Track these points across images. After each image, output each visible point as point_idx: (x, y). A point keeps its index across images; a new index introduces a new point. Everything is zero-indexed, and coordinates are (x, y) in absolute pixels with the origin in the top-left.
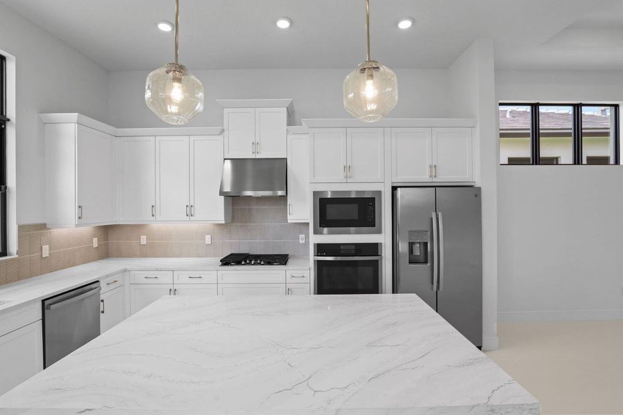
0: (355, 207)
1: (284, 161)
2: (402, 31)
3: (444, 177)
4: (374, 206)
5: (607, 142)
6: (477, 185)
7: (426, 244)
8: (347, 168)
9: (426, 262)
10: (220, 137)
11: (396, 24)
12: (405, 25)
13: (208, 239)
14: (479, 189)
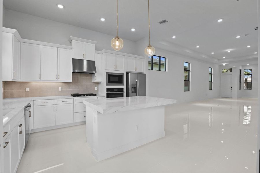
0: (117, 78)
1: (94, 62)
2: (132, 31)
3: (138, 71)
4: (122, 77)
5: (164, 67)
6: (144, 73)
7: (135, 88)
8: (116, 66)
9: (135, 93)
10: (71, 50)
11: (131, 29)
12: (133, 30)
13: (60, 89)
14: (146, 74)
